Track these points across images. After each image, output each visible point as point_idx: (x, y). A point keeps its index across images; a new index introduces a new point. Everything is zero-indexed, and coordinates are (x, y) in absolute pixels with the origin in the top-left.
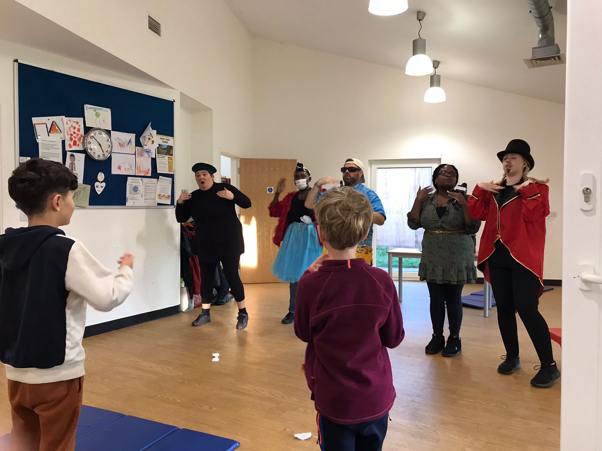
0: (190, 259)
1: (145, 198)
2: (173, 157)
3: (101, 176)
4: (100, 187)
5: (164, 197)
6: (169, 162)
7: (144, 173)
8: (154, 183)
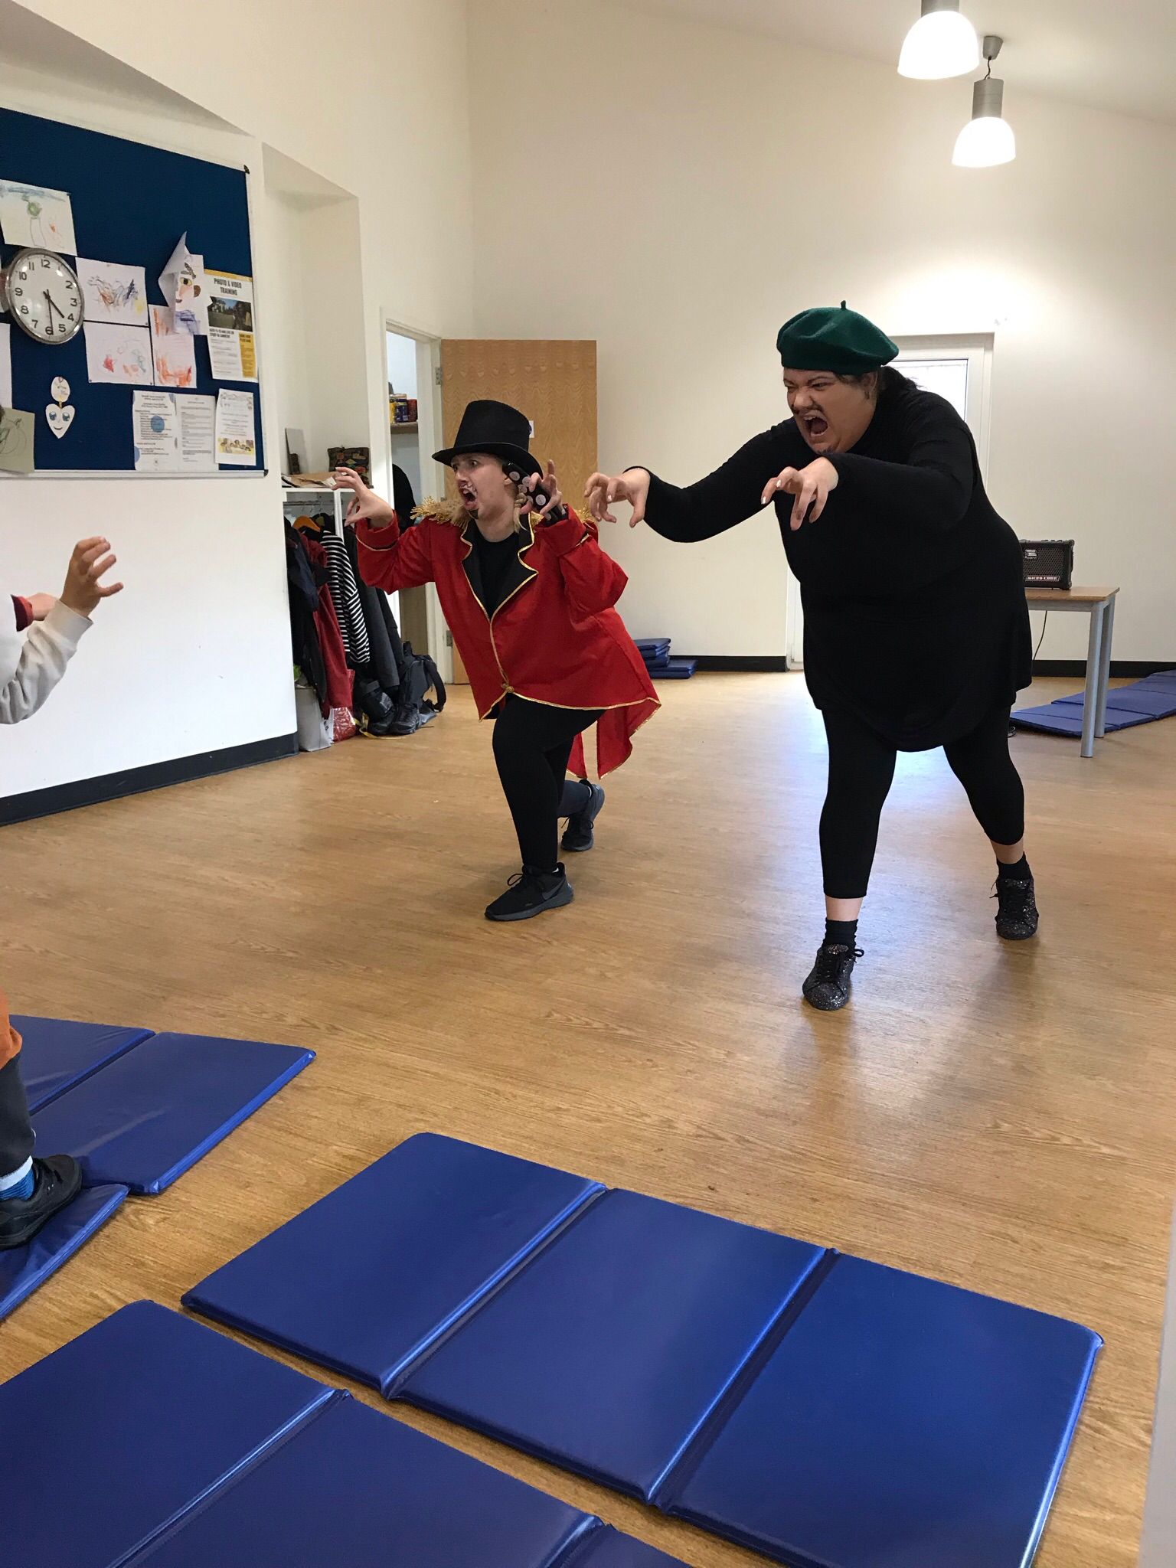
0: (316, 615)
1: (185, 449)
2: (253, 333)
3: (60, 388)
4: (60, 420)
5: (236, 446)
6: (243, 350)
7: (178, 380)
8: (207, 409)
